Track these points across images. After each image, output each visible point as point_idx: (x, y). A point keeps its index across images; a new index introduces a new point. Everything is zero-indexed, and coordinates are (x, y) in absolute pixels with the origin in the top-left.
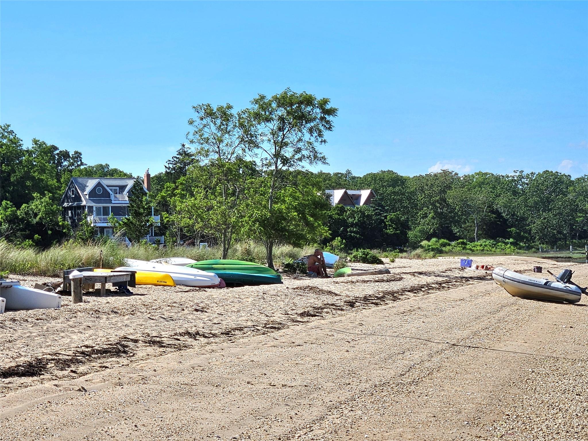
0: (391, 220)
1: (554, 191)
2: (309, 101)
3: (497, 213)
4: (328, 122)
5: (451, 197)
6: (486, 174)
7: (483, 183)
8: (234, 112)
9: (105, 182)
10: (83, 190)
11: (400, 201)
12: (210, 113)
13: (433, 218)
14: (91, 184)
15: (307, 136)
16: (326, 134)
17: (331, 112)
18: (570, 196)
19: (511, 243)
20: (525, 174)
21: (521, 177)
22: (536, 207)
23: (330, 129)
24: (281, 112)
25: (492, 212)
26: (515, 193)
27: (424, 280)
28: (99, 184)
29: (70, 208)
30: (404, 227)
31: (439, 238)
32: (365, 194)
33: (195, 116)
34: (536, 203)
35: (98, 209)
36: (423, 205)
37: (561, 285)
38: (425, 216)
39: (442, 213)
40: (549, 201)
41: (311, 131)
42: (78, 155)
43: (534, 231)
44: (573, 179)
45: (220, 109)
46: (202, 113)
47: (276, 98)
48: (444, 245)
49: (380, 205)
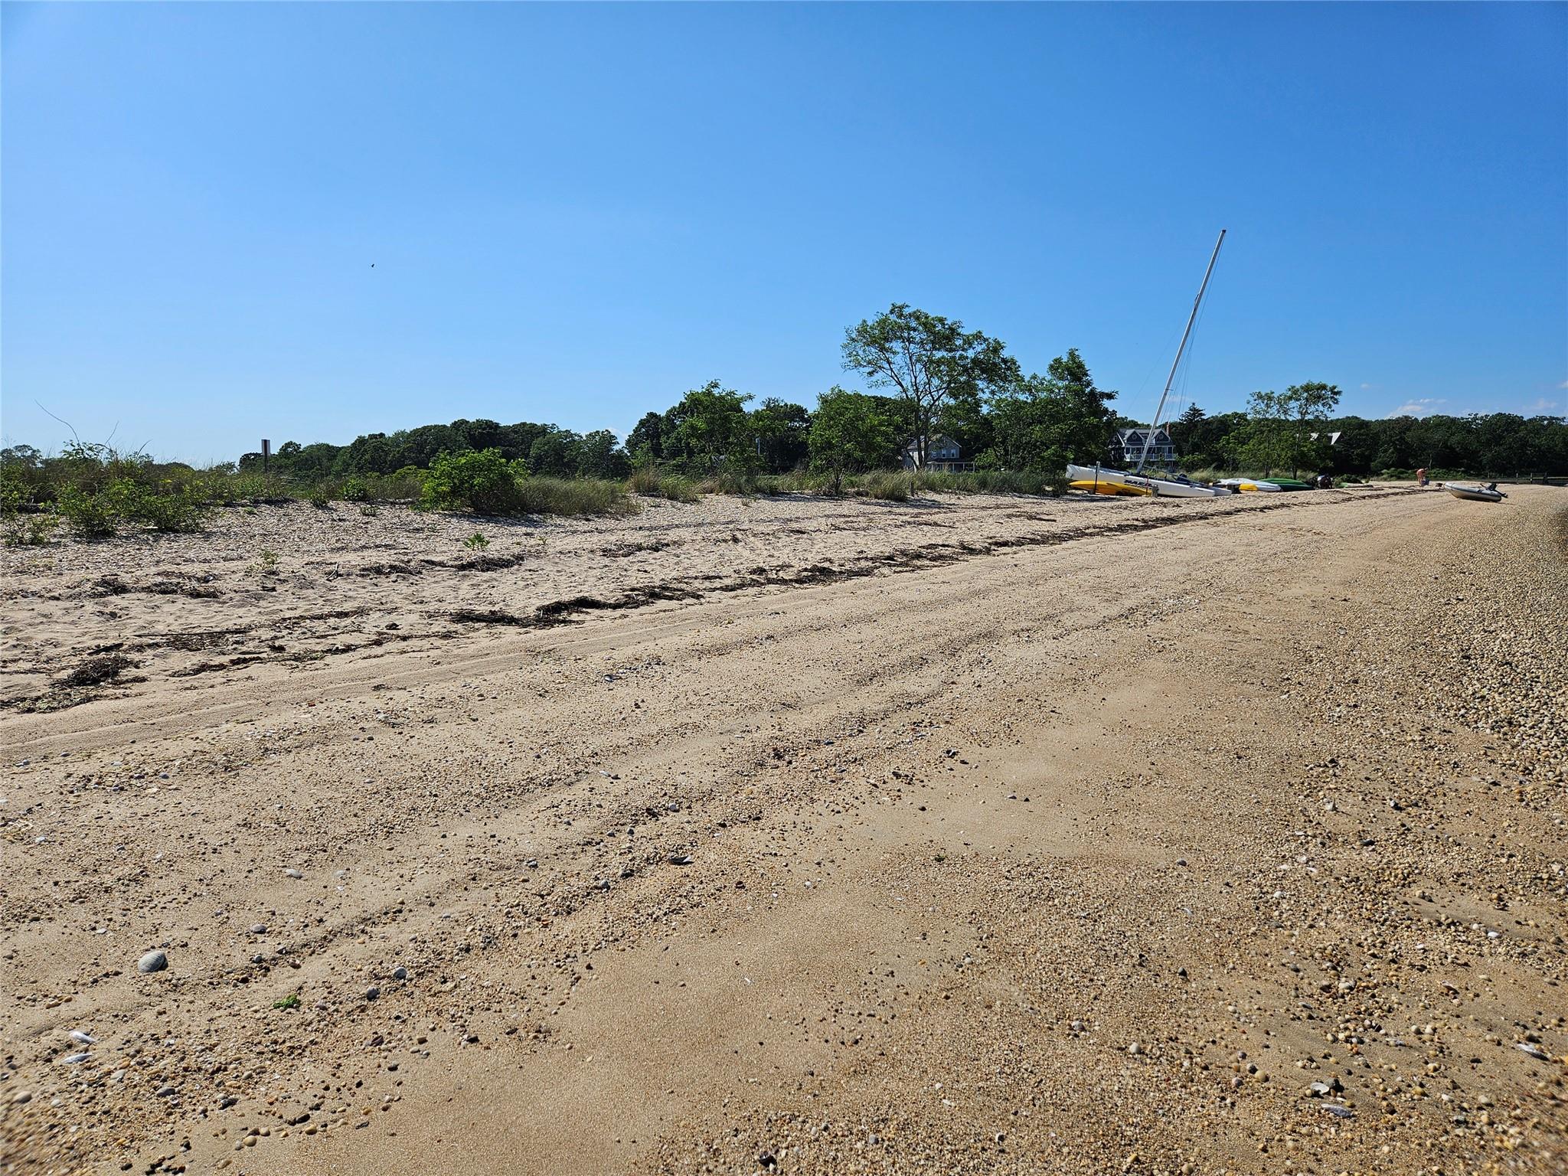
0: (1357, 454)
1: (1506, 430)
2: (1324, 387)
3: (1452, 449)
4: (1336, 399)
5: (1409, 437)
6: (1443, 417)
7: (1439, 425)
8: (1276, 395)
9: (1138, 431)
10: (1123, 438)
11: (1365, 440)
12: (1260, 397)
13: (1393, 453)
14: (1129, 432)
15: (1321, 408)
16: (1334, 406)
17: (1338, 393)
18: (1521, 434)
19: (1463, 472)
20: (1479, 416)
21: (1475, 419)
22: (1488, 443)
23: (1337, 403)
24: (1305, 395)
25: (1447, 447)
26: (1469, 431)
27: (1397, 490)
28: (1134, 432)
29: (1112, 449)
30: (1368, 459)
31: (1397, 468)
32: (1336, 436)
33: (1251, 399)
34: (1488, 440)
35: (1133, 449)
36: (1384, 443)
37: (1489, 492)
38: (1386, 451)
39: (1400, 449)
40: (1501, 437)
41: (1323, 405)
42: (1114, 412)
43: (1484, 462)
44: (1525, 419)
45: (1266, 394)
46: (1256, 397)
47: (1302, 388)
48: (1402, 473)
49: (1348, 443)
